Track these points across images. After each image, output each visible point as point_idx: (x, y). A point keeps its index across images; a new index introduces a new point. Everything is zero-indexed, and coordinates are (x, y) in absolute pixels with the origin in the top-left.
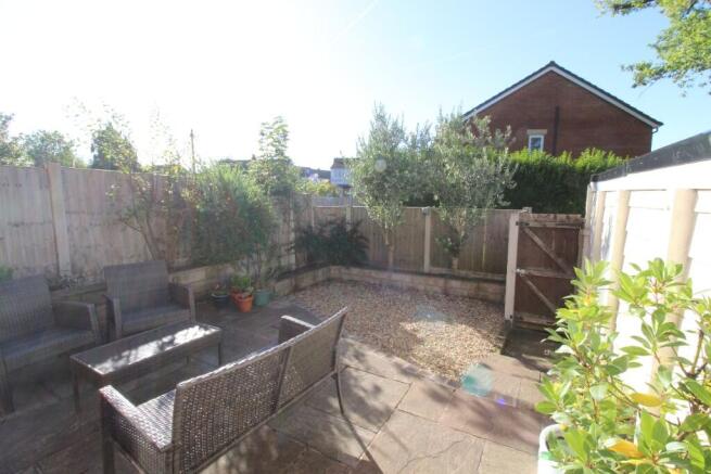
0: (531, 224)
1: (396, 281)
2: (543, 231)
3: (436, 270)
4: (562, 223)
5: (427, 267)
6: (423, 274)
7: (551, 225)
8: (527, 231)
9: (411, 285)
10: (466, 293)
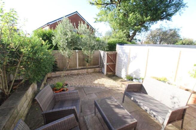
0: (109, 54)
1: (73, 73)
2: (111, 55)
3: (80, 67)
4: (113, 53)
5: (78, 67)
6: (77, 69)
7: (112, 54)
8: (108, 55)
9: (78, 73)
10: (92, 72)
